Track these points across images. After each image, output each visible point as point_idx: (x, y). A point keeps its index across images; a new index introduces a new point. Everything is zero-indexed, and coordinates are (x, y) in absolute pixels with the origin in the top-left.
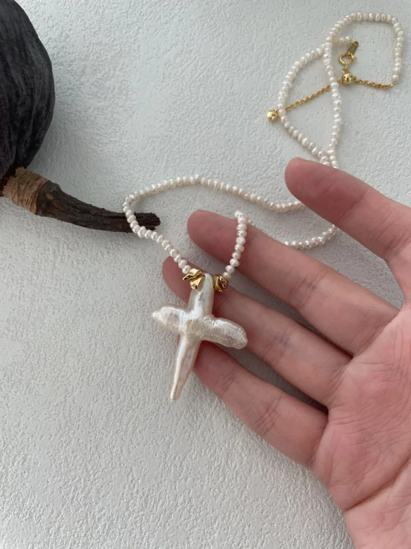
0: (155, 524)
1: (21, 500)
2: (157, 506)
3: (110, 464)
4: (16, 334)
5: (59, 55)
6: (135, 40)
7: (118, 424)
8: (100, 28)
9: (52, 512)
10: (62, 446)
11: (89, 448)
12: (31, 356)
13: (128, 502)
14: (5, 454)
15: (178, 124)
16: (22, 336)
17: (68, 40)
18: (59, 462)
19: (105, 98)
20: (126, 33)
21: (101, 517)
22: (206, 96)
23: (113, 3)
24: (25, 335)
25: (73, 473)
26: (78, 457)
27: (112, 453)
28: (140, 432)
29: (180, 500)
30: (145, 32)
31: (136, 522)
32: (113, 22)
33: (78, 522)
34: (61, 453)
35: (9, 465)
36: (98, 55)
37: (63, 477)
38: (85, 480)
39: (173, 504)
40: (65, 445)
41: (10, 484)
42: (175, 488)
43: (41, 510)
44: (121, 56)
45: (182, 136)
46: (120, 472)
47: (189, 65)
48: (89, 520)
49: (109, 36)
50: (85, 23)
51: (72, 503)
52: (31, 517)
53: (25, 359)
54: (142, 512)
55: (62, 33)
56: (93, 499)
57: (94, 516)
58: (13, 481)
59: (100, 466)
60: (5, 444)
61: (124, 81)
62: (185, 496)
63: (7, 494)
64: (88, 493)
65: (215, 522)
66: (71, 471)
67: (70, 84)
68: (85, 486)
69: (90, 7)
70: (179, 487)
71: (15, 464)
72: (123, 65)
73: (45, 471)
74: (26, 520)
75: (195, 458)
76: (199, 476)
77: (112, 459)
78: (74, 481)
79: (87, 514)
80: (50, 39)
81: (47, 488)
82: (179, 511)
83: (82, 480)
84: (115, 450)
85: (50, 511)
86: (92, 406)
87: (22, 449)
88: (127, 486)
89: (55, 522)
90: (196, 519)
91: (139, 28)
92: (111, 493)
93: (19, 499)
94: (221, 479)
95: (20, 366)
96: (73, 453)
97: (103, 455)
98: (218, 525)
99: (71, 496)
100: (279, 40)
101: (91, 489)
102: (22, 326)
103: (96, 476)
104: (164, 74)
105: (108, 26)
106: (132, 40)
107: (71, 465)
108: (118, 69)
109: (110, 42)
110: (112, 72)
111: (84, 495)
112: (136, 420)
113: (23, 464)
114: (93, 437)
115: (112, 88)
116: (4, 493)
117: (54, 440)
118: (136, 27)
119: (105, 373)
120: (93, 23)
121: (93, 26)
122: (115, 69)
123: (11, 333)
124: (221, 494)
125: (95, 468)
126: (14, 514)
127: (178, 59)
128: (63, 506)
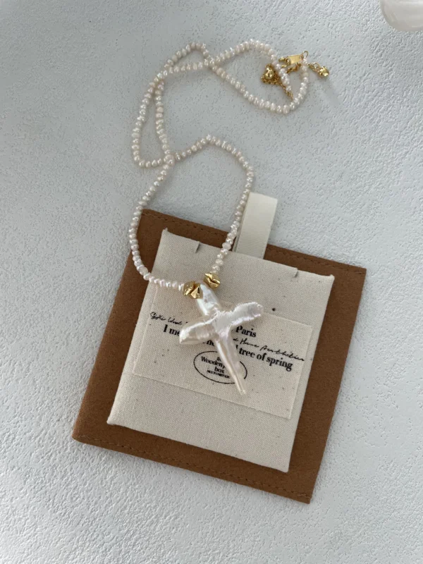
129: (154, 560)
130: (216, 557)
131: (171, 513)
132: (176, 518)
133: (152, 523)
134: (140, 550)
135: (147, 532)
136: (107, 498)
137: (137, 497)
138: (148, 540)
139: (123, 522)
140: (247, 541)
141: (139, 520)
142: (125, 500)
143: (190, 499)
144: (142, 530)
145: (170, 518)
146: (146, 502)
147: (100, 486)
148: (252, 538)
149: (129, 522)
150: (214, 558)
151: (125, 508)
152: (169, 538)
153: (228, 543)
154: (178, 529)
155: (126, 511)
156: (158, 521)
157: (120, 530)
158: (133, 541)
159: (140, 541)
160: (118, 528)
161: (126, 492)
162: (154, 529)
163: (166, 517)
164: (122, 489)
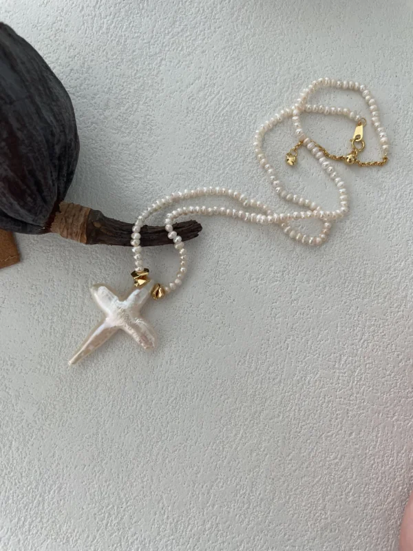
0: (185, 547)
1: (58, 526)
2: (186, 531)
3: (142, 492)
4: (48, 369)
5: (82, 88)
6: (157, 74)
7: (148, 455)
8: (122, 59)
9: (88, 537)
10: (96, 475)
11: (121, 477)
12: (63, 390)
13: (159, 528)
14: (41, 483)
15: (202, 161)
16: (54, 371)
17: (90, 71)
18: (93, 491)
19: (129, 133)
20: (149, 64)
21: (134, 542)
22: (229, 131)
23: (135, 33)
24: (56, 370)
25: (106, 501)
26: (111, 486)
27: (143, 482)
28: (169, 462)
29: (208, 526)
30: (168, 63)
31: (166, 546)
32: (134, 53)
33: (113, 546)
34: (95, 482)
35: (45, 493)
36: (121, 88)
37: (97, 504)
38: (118, 508)
39: (201, 530)
40: (97, 475)
41: (47, 511)
42: (203, 514)
43: (78, 535)
44: (144, 88)
45: (207, 173)
46: (151, 500)
47: (213, 99)
48: (123, 543)
49: (132, 68)
50: (107, 53)
51: (106, 528)
52: (68, 541)
53: (57, 393)
54: (172, 537)
55: (84, 64)
56: (126, 525)
57: (127, 540)
58: (50, 508)
59: (132, 494)
60: (40, 473)
61: (148, 115)
62: (212, 522)
63: (45, 520)
64: (122, 519)
65: (241, 545)
66: (104, 499)
67: (94, 117)
68: (118, 513)
69: (112, 35)
70: (207, 513)
71: (51, 493)
72: (146, 98)
73: (80, 499)
74: (64, 544)
75: (222, 487)
76: (225, 503)
77: (143, 487)
78: (108, 508)
79: (120, 538)
80: (71, 70)
81: (82, 514)
82: (207, 535)
83: (115, 508)
84: (145, 479)
85: (86, 535)
86: (123, 438)
87: (57, 478)
88: (158, 513)
89: (91, 546)
90: (223, 542)
91: (162, 60)
92: (143, 520)
93: (56, 525)
94: (246, 506)
95: (53, 400)
96: (106, 482)
97: (135, 484)
98: (244, 547)
99: (105, 522)
100: (302, 74)
101: (124, 515)
102: (53, 361)
103: (129, 504)
104: (187, 108)
105: (131, 57)
106: (155, 72)
107: (104, 493)
108: (141, 103)
109: (133, 74)
110: (135, 105)
111: (117, 521)
112: (165, 450)
113: (59, 492)
114: (125, 467)
115: (136, 122)
116: (41, 518)
117: (87, 470)
118: (159, 59)
119: (134, 406)
120: (115, 54)
121: (114, 57)
122: (138, 104)
123: (43, 368)
124: (247, 520)
125: (127, 496)
126: (52, 539)
127: (201, 94)
128: (98, 531)
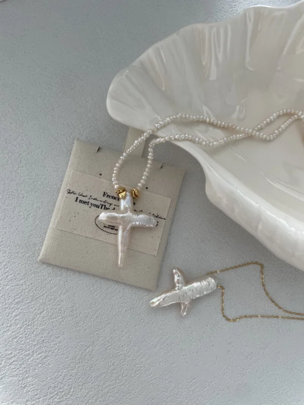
129: (19, 379)
130: (59, 394)
131: (43, 353)
132: (45, 358)
133: (28, 355)
134: (13, 369)
135: (23, 359)
136: (7, 327)
137: (27, 334)
138: (21, 364)
139: (10, 346)
140: (83, 392)
141: (21, 349)
142: (18, 333)
143: (59, 349)
144: (21, 356)
145: (42, 356)
146: (31, 340)
147: (6, 317)
148: (87, 391)
149: (14, 348)
150: (57, 393)
151: (16, 337)
152: (35, 369)
153: (71, 388)
154: (43, 366)
155: (15, 340)
156: (32, 355)
157: (6, 351)
158: (11, 361)
159: (16, 363)
160: (5, 349)
161: (21, 328)
162: (28, 359)
163: (39, 354)
164: (19, 325)
